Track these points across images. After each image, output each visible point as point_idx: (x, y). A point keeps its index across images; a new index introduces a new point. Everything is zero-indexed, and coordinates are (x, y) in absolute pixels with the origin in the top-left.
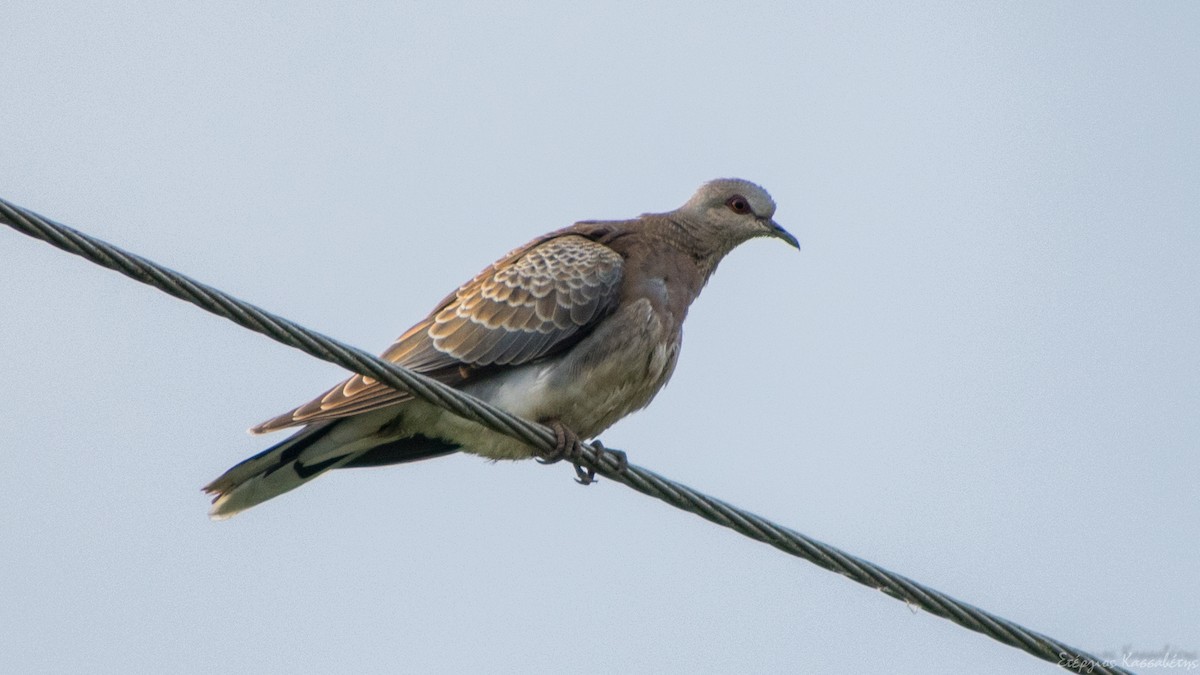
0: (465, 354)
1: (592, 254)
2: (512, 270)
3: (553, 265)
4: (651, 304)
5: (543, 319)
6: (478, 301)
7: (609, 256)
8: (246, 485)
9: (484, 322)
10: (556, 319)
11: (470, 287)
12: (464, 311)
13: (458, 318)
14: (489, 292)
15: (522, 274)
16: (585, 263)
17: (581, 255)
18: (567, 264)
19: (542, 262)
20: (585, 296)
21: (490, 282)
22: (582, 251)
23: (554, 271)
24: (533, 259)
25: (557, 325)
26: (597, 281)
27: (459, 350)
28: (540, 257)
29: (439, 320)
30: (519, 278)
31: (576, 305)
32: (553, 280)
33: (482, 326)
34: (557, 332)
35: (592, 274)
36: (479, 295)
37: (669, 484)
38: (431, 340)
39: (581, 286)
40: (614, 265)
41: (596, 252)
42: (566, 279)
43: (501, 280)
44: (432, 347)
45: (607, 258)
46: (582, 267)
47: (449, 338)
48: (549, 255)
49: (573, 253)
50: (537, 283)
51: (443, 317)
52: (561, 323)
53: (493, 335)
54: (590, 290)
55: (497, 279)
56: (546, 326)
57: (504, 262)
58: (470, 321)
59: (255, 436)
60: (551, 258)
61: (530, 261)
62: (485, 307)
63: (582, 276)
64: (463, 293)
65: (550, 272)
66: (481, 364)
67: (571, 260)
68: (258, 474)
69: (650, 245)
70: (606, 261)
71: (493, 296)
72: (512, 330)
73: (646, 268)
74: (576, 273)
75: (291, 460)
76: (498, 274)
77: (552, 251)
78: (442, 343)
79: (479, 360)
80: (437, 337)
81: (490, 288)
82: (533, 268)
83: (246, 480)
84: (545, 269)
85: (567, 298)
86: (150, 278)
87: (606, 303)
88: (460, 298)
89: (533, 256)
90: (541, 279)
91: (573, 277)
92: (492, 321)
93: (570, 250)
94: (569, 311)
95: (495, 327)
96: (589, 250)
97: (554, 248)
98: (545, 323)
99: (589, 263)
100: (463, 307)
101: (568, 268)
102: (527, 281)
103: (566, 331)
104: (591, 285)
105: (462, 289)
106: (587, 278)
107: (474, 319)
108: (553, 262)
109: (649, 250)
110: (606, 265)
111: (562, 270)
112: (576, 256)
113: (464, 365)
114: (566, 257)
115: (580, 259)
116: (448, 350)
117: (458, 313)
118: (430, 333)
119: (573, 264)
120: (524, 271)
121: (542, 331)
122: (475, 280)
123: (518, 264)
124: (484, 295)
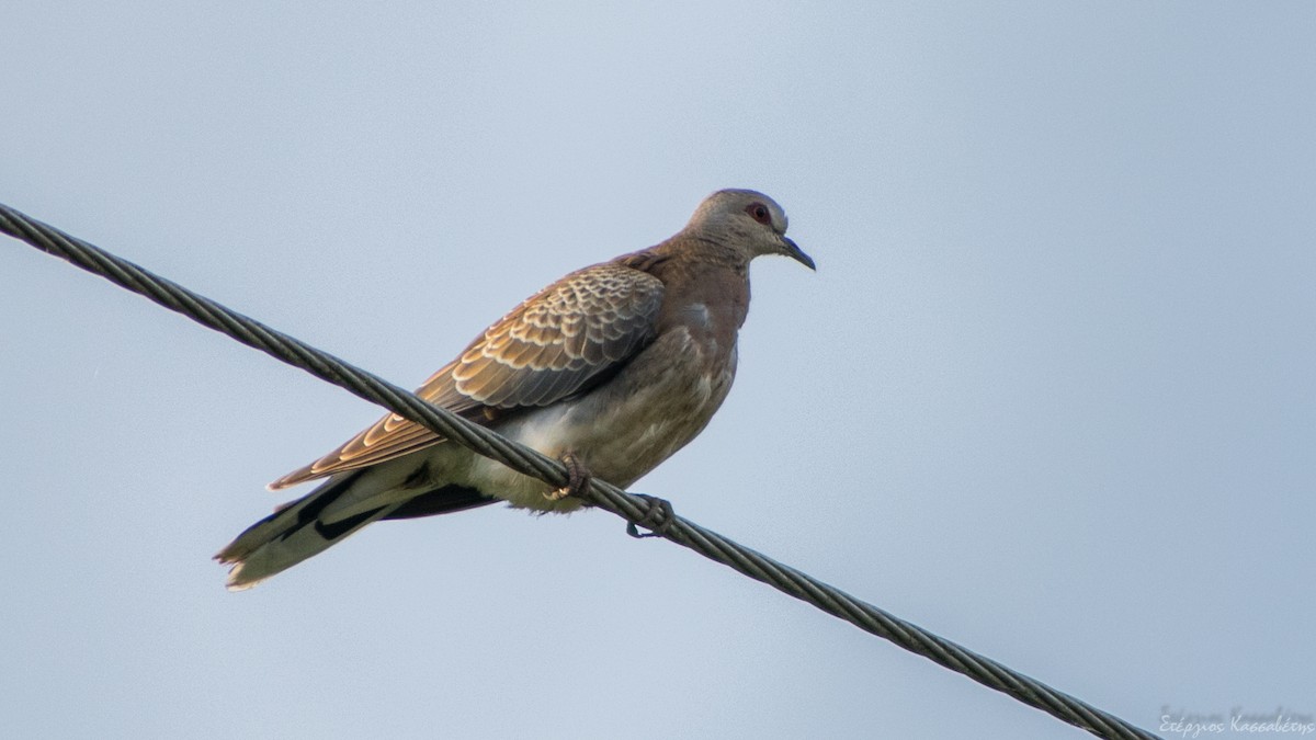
0: (488, 396)
1: (626, 283)
2: (542, 308)
3: (584, 298)
4: (690, 333)
5: (572, 356)
6: (506, 340)
7: (645, 284)
8: (262, 551)
9: (510, 362)
10: (586, 356)
11: (500, 325)
12: (490, 350)
13: (484, 358)
14: (517, 333)
15: (552, 311)
16: (618, 294)
17: (614, 285)
18: (598, 296)
19: (573, 296)
20: (618, 330)
21: (520, 322)
22: (615, 280)
23: (585, 304)
24: (564, 292)
25: (588, 361)
26: (632, 313)
27: (482, 392)
28: (571, 290)
29: (465, 361)
30: (549, 317)
31: (608, 340)
32: (584, 316)
33: (508, 366)
34: (588, 369)
35: (624, 304)
36: (507, 334)
37: (898, 623)
38: (455, 381)
39: (614, 320)
40: (650, 294)
41: (632, 281)
42: (598, 313)
43: (530, 321)
44: (455, 389)
45: (643, 287)
46: (615, 298)
47: (473, 379)
48: (580, 288)
49: (606, 283)
50: (568, 321)
51: (468, 357)
52: (591, 359)
53: (518, 376)
54: (623, 324)
55: (525, 320)
56: (575, 363)
57: (534, 300)
58: (495, 361)
59: (274, 491)
60: (583, 290)
61: (561, 295)
62: (513, 348)
63: (615, 309)
64: (491, 333)
65: (581, 306)
66: (505, 406)
67: (603, 291)
68: (276, 537)
69: (687, 269)
70: (642, 290)
71: (522, 337)
72: (539, 369)
73: (684, 294)
74: (608, 306)
75: (311, 521)
76: (527, 314)
77: (583, 282)
78: (465, 385)
79: (504, 402)
80: (460, 379)
81: (518, 329)
82: (563, 304)
83: (261, 545)
84: (575, 305)
85: (598, 333)
86: (338, 377)
87: (641, 335)
88: (488, 337)
89: (564, 289)
90: (572, 316)
91: (606, 310)
92: (518, 361)
93: (603, 280)
94: (600, 346)
95: (521, 367)
96: (623, 278)
97: (586, 279)
98: (574, 361)
99: (623, 293)
100: (489, 346)
101: (600, 300)
102: (558, 319)
103: (597, 368)
104: (624, 318)
105: (491, 328)
106: (620, 311)
107: (500, 360)
108: (584, 294)
109: (686, 275)
110: (642, 294)
111: (594, 303)
112: (609, 287)
113: (489, 407)
114: (597, 288)
115: (613, 289)
116: (471, 393)
117: (484, 353)
118: (455, 375)
119: (605, 296)
120: (554, 309)
121: (571, 369)
122: (505, 319)
123: (549, 299)
124: (512, 335)
